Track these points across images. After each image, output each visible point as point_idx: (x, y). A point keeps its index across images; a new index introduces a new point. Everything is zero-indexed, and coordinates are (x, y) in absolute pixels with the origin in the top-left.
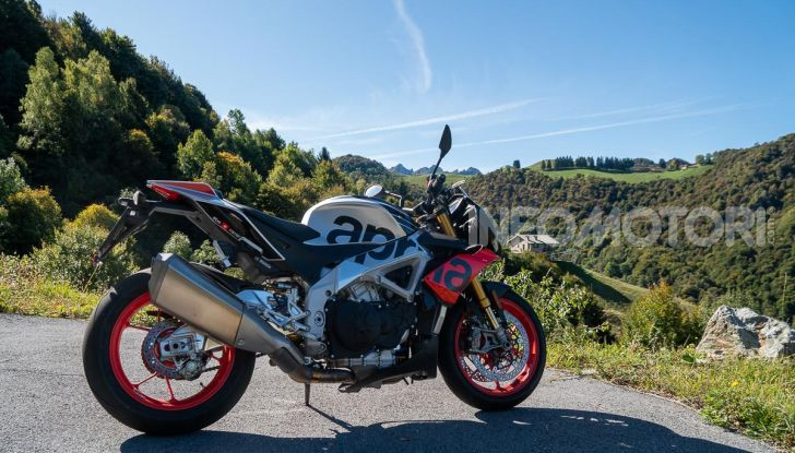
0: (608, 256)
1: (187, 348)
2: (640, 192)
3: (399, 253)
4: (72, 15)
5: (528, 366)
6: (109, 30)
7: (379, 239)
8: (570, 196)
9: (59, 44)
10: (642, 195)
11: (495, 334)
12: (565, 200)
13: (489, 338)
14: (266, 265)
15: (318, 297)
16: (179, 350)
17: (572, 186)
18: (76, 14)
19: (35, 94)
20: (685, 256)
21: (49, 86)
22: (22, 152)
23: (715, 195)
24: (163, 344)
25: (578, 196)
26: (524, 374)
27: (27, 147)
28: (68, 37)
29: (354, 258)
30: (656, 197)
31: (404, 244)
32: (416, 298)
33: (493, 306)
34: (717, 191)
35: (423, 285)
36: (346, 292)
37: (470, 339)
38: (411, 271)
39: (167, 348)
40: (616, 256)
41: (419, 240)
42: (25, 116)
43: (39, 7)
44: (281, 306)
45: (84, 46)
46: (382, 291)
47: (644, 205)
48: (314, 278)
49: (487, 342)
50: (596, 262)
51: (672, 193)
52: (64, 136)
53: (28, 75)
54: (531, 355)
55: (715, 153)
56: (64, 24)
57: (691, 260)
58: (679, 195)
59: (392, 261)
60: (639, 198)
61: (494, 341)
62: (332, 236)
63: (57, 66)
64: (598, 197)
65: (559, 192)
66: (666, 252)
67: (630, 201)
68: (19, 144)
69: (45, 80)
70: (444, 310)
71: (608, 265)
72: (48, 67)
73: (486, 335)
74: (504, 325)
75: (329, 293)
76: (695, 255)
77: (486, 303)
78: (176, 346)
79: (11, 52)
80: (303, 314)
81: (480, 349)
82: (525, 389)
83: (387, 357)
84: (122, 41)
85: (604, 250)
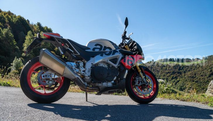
0: (179, 85)
1: (49, 77)
2: (187, 67)
3: (113, 54)
4: (37, 23)
5: (153, 91)
6: (46, 27)
7: (108, 50)
8: (168, 69)
9: (33, 30)
10: (188, 68)
11: (143, 80)
12: (166, 70)
13: (141, 81)
14: (74, 56)
15: (89, 65)
16: (47, 77)
17: (168, 66)
18: (38, 23)
19: (27, 42)
20: (201, 85)
21: (30, 40)
22: (23, 57)
23: (209, 68)
24: (42, 75)
25: (170, 69)
26: (152, 93)
27: (24, 56)
28: (35, 29)
29: (100, 55)
30: (192, 69)
31: (115, 52)
32: (118, 67)
33: (142, 72)
34: (209, 67)
35: (120, 63)
36: (97, 64)
37: (135, 81)
38: (117, 60)
39: (44, 76)
40: (181, 85)
41: (119, 51)
42: (24, 48)
43: (29, 21)
44: (78, 67)
45: (40, 30)
46: (108, 65)
47: (188, 71)
48: (88, 60)
49: (140, 83)
50: (175, 87)
51: (196, 68)
52: (34, 53)
53: (25, 38)
54: (154, 88)
55: (208, 56)
56: (35, 25)
57: (202, 86)
58: (198, 68)
59: (111, 56)
60: (187, 69)
61: (143, 82)
62: (94, 49)
63: (32, 35)
64: (175, 69)
65: (165, 68)
66: (195, 84)
67: (184, 70)
68: (22, 55)
69: (29, 39)
70: (127, 71)
71: (179, 88)
72: (30, 36)
73: (140, 80)
74: (145, 78)
75: (92, 64)
76: (203, 85)
77: (140, 71)
78: (46, 76)
79: (22, 32)
80: (84, 69)
81: (138, 84)
82: (152, 98)
83: (110, 84)
84: (49, 29)
85: (178, 83)
